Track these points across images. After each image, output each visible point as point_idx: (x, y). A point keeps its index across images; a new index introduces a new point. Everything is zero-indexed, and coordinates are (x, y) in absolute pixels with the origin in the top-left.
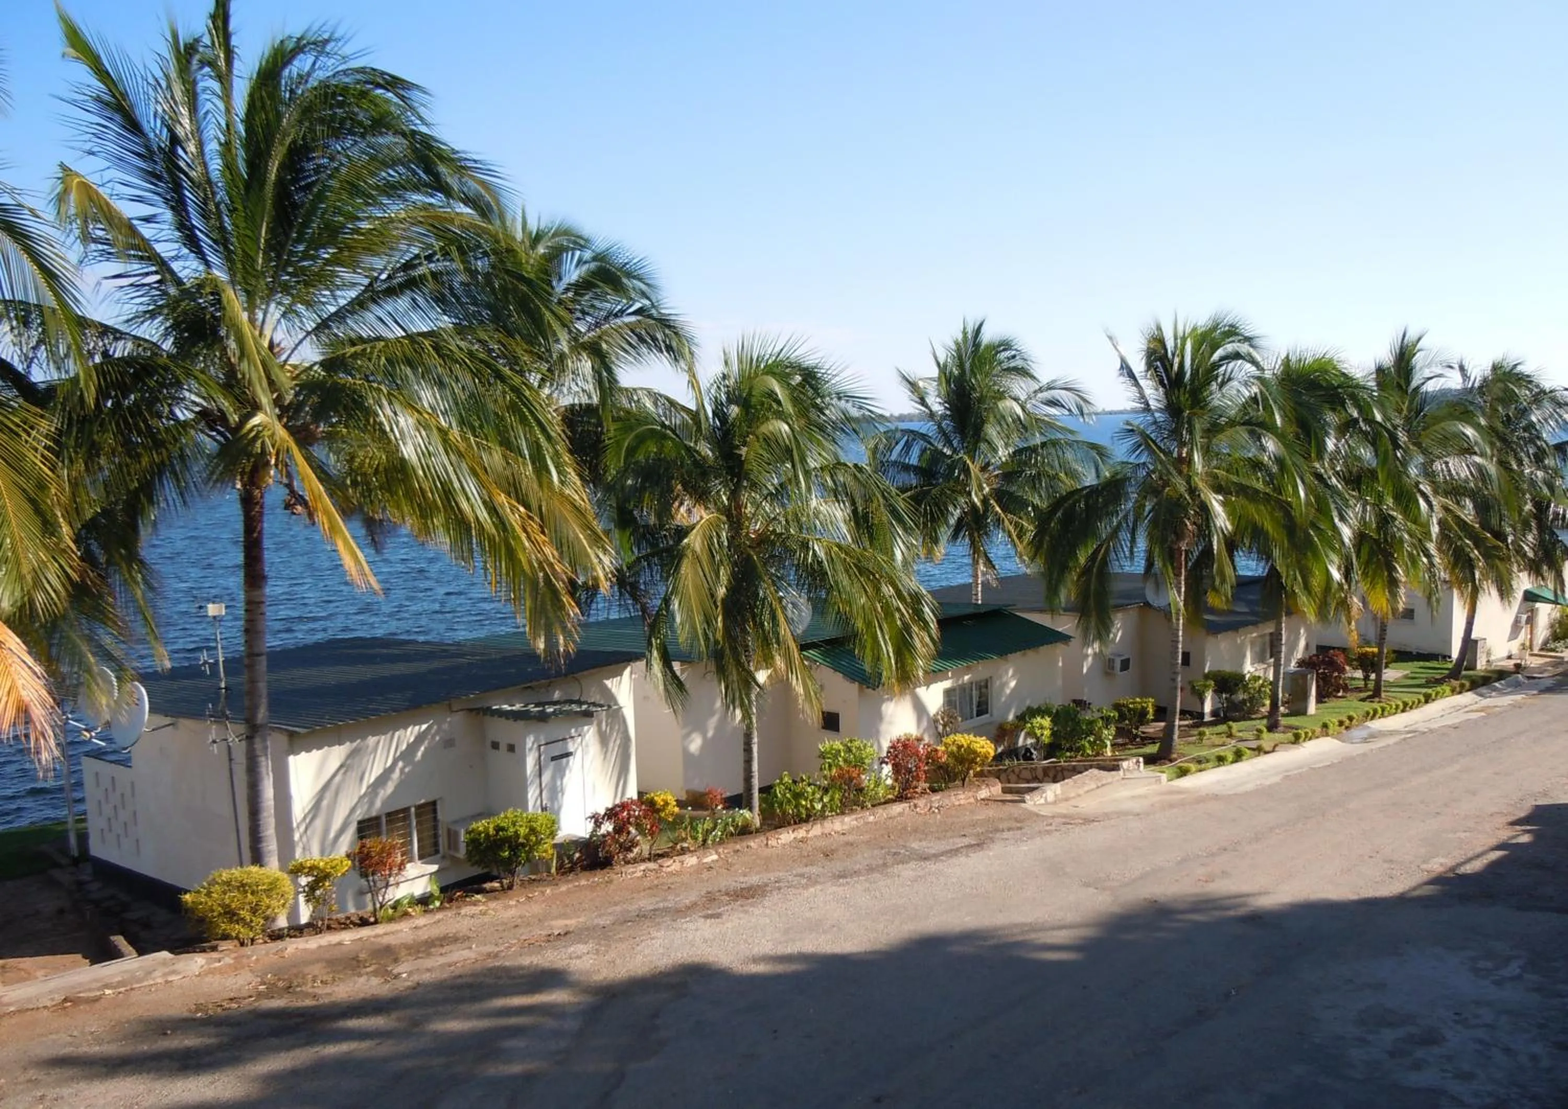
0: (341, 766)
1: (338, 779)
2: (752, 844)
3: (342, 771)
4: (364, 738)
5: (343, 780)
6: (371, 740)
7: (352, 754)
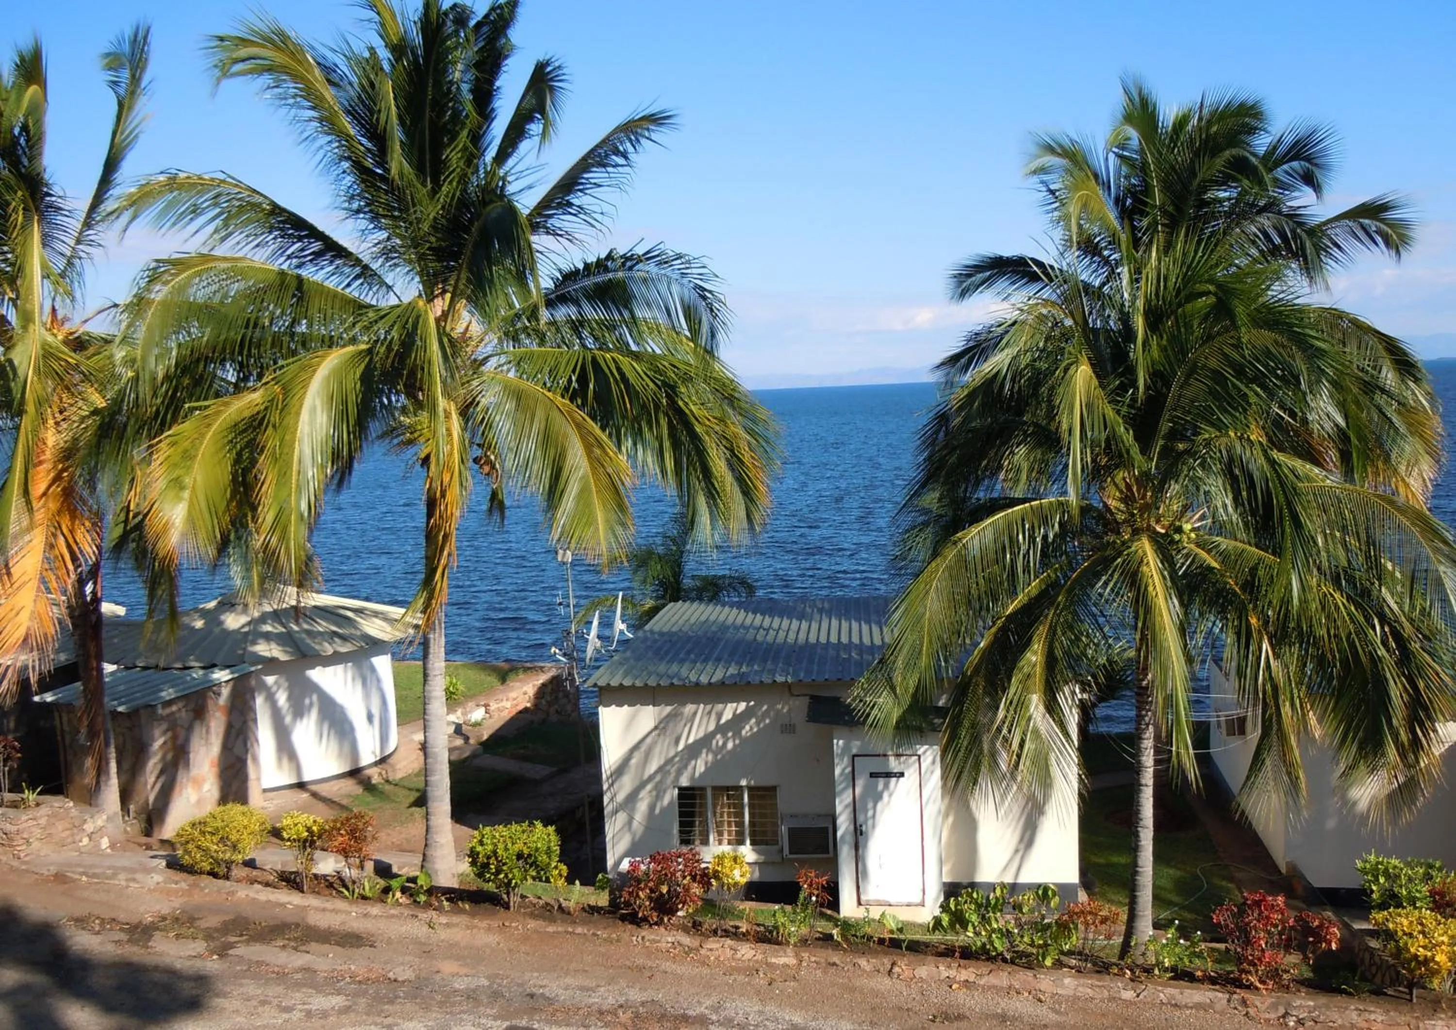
0: (656, 728)
1: (649, 740)
2: (863, 962)
3: (657, 732)
4: (684, 704)
5: (654, 743)
6: (689, 708)
7: (670, 717)
